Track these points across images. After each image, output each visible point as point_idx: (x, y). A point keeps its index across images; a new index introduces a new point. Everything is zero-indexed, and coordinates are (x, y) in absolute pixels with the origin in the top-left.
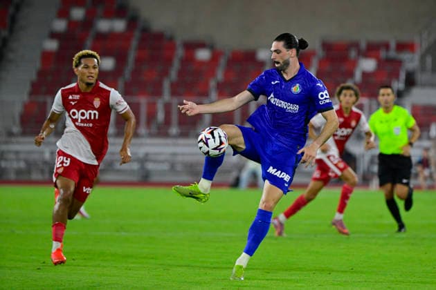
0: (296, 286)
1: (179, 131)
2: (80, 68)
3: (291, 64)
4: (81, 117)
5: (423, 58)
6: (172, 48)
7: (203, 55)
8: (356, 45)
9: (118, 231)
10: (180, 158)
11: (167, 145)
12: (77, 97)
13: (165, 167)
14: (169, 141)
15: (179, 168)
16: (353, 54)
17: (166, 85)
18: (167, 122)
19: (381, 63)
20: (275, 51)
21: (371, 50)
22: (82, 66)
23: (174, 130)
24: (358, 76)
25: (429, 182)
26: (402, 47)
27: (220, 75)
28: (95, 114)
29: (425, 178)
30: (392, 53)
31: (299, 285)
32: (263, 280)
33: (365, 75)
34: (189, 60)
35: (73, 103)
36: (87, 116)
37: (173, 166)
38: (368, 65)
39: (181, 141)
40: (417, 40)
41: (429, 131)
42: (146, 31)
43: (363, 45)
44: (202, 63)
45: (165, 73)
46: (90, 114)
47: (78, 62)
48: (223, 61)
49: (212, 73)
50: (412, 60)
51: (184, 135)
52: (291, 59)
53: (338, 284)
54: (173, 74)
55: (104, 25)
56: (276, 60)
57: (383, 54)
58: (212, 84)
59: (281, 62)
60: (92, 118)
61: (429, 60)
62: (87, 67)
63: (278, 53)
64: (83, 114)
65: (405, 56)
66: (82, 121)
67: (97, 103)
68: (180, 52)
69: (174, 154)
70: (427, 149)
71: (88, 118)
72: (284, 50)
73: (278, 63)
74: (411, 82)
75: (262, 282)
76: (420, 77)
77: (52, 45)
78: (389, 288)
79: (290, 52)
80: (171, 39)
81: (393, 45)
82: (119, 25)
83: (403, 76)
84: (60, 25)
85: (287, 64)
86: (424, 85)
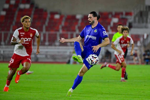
0: (90, 99)
1: (49, 44)
2: (24, 23)
3: (95, 22)
4: (25, 41)
5: (135, 18)
6: (46, 14)
7: (57, 17)
8: (111, 13)
9: (27, 79)
10: (49, 53)
11: (44, 48)
12: (24, 33)
13: (44, 56)
14: (45, 47)
15: (49, 57)
16: (110, 16)
17: (44, 27)
18: (44, 40)
19: (120, 20)
20: (89, 17)
21: (116, 15)
22: (25, 21)
23: (47, 43)
24: (112, 24)
25: (137, 62)
26: (127, 14)
27: (63, 24)
28: (30, 39)
29: (136, 60)
30: (124, 16)
31: (91, 98)
32: (78, 96)
33: (114, 24)
34: (52, 18)
35: (22, 36)
36: (27, 40)
37: (46, 56)
38: (115, 20)
39: (49, 47)
40: (132, 11)
41: (137, 44)
42: (37, 8)
43: (114, 13)
44: (57, 20)
45: (44, 23)
46: (29, 39)
47: (23, 20)
48: (64, 19)
49: (60, 23)
50: (131, 19)
51: (50, 45)
52: (95, 21)
53: (105, 98)
54: (47, 24)
55: (22, 6)
56: (90, 21)
57: (121, 16)
58: (60, 27)
59: (91, 21)
60: (29, 41)
61: (137, 19)
62: (26, 22)
63: (91, 18)
64: (26, 40)
65: (128, 17)
66: (25, 42)
67: (31, 35)
68: (49, 16)
69: (47, 52)
70: (136, 50)
71: (28, 41)
72: (93, 17)
73: (90, 22)
74: (130, 26)
75: (78, 97)
76: (134, 25)
77: (4, 13)
78: (123, 99)
79: (95, 18)
80: (46, 11)
81: (124, 13)
82: (28, 6)
83: (128, 24)
84: (7, 6)
85: (93, 22)
86: (135, 27)
